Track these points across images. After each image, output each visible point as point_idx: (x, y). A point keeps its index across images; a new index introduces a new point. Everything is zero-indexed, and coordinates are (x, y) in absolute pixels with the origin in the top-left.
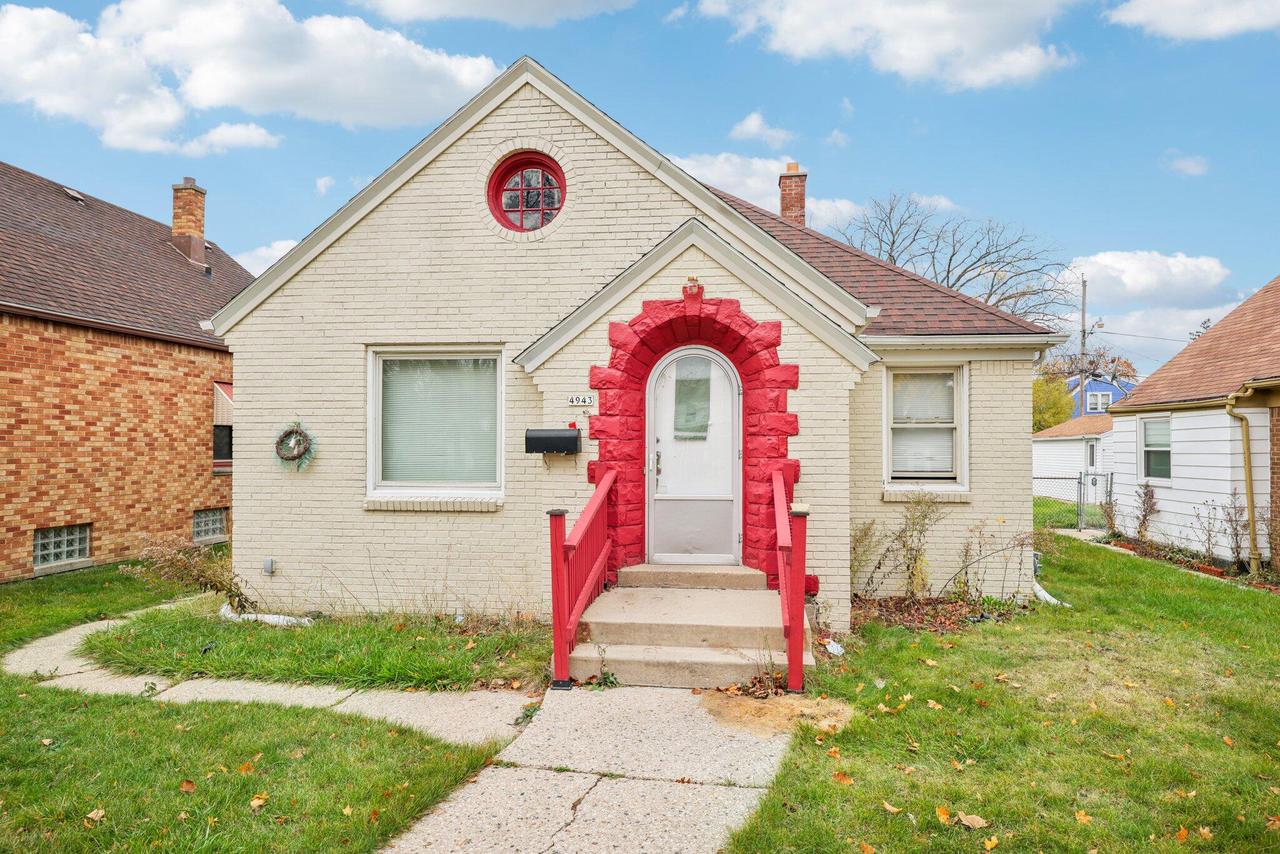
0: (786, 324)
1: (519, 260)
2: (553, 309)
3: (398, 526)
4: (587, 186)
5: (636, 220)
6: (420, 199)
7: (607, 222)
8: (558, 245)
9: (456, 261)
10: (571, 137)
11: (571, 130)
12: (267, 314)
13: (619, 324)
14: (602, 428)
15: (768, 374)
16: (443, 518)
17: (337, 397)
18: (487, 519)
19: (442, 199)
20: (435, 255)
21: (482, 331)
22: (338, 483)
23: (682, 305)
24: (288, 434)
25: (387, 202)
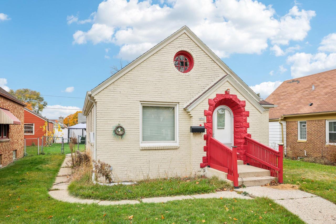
0: (246, 101)
1: (183, 80)
2: (191, 94)
3: (150, 154)
4: (199, 62)
5: (211, 73)
6: (156, 61)
7: (204, 72)
8: (193, 77)
9: (166, 79)
10: (195, 49)
11: (195, 47)
12: (109, 90)
13: (211, 99)
14: (207, 126)
15: (243, 113)
16: (163, 151)
17: (132, 117)
18: (175, 151)
19: (162, 61)
20: (161, 77)
21: (173, 99)
22: (132, 142)
23: (225, 95)
24: (118, 128)
25: (146, 60)
